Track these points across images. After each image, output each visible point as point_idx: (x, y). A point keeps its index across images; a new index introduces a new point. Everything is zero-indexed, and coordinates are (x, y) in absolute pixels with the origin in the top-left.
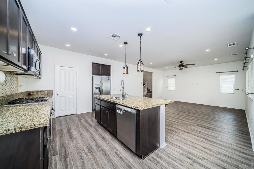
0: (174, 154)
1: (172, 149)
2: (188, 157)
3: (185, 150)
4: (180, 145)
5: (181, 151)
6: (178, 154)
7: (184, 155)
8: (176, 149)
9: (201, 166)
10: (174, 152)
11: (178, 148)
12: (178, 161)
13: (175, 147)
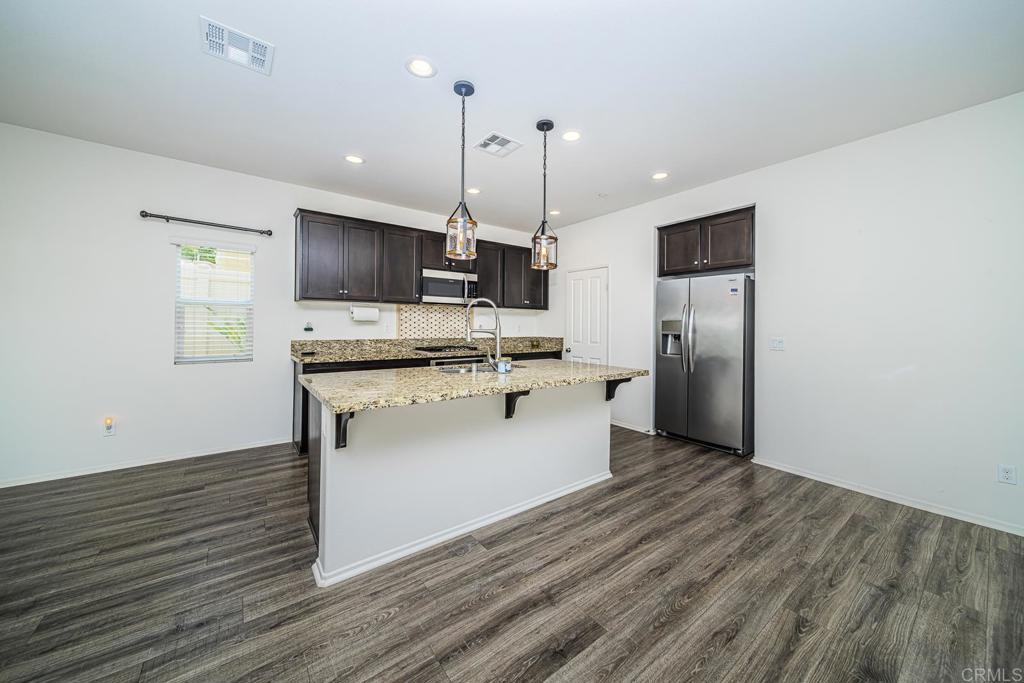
0: (260, 588)
1: (284, 593)
2: (208, 622)
3: (236, 638)
4: (275, 636)
5: (250, 617)
6: (247, 599)
7: (227, 616)
8: (272, 608)
9: (143, 640)
10: (268, 592)
11: (269, 615)
12: (232, 585)
13: (284, 609)
